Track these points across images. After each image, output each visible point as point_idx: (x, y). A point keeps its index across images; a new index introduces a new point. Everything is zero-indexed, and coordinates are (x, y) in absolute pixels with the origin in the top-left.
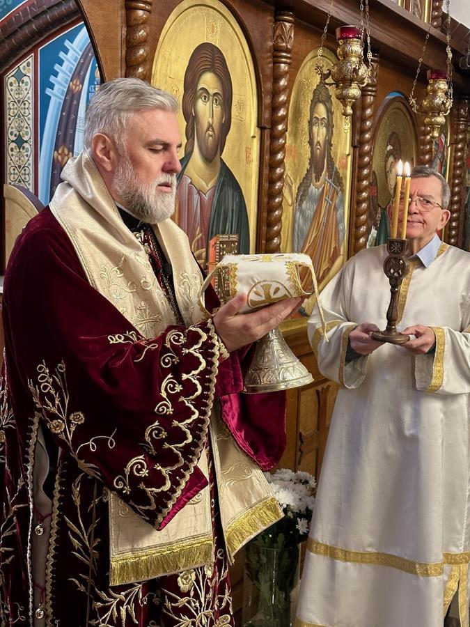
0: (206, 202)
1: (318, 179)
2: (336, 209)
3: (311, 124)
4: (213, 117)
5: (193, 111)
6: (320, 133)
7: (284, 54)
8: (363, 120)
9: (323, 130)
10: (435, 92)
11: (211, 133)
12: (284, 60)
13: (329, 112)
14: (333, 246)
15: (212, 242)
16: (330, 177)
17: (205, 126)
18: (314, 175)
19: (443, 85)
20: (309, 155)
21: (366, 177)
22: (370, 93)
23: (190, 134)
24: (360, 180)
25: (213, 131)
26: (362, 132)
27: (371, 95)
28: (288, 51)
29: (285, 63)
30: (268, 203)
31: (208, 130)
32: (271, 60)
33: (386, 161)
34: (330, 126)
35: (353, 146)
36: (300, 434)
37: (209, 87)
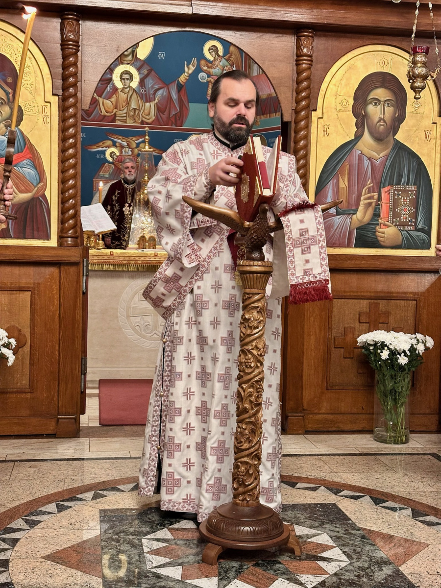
0: (377, 165)
4: (384, 113)
5: (363, 112)
11: (382, 124)
15: (384, 190)
17: (377, 119)
23: (360, 125)
25: (385, 122)
31: (379, 121)
37: (380, 97)
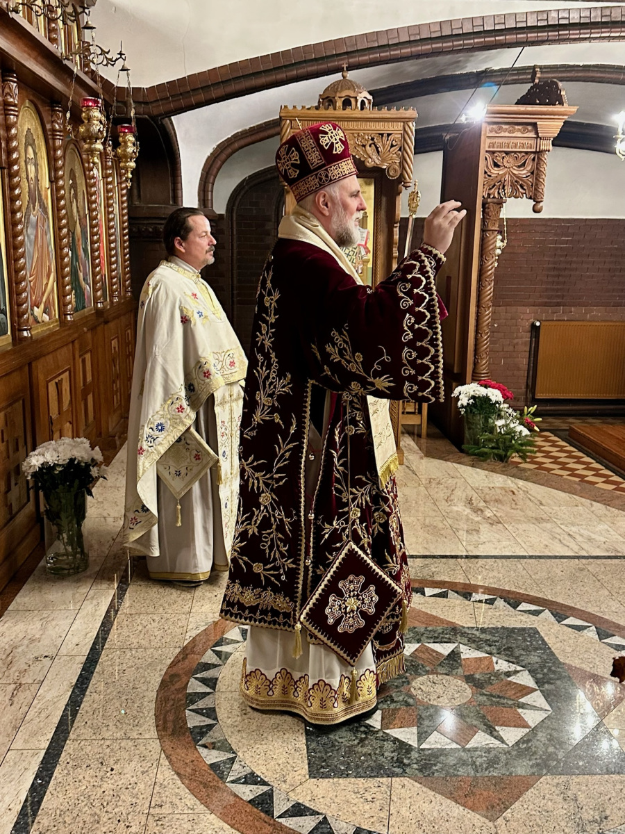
1: (34, 209)
2: (46, 235)
3: (25, 161)
6: (31, 168)
7: (12, 108)
8: (56, 160)
9: (33, 168)
10: (125, 142)
12: (12, 112)
13: (35, 153)
14: (48, 264)
16: (40, 208)
18: (32, 206)
19: (131, 138)
20: (27, 190)
21: (64, 207)
22: (58, 137)
24: (59, 210)
26: (56, 170)
27: (59, 139)
28: (15, 105)
29: (14, 115)
30: (13, 230)
32: (2, 112)
33: (70, 193)
34: (36, 165)
35: (51, 181)
36: (51, 417)
